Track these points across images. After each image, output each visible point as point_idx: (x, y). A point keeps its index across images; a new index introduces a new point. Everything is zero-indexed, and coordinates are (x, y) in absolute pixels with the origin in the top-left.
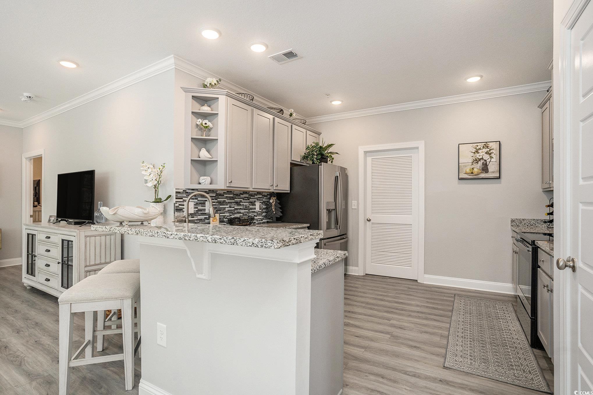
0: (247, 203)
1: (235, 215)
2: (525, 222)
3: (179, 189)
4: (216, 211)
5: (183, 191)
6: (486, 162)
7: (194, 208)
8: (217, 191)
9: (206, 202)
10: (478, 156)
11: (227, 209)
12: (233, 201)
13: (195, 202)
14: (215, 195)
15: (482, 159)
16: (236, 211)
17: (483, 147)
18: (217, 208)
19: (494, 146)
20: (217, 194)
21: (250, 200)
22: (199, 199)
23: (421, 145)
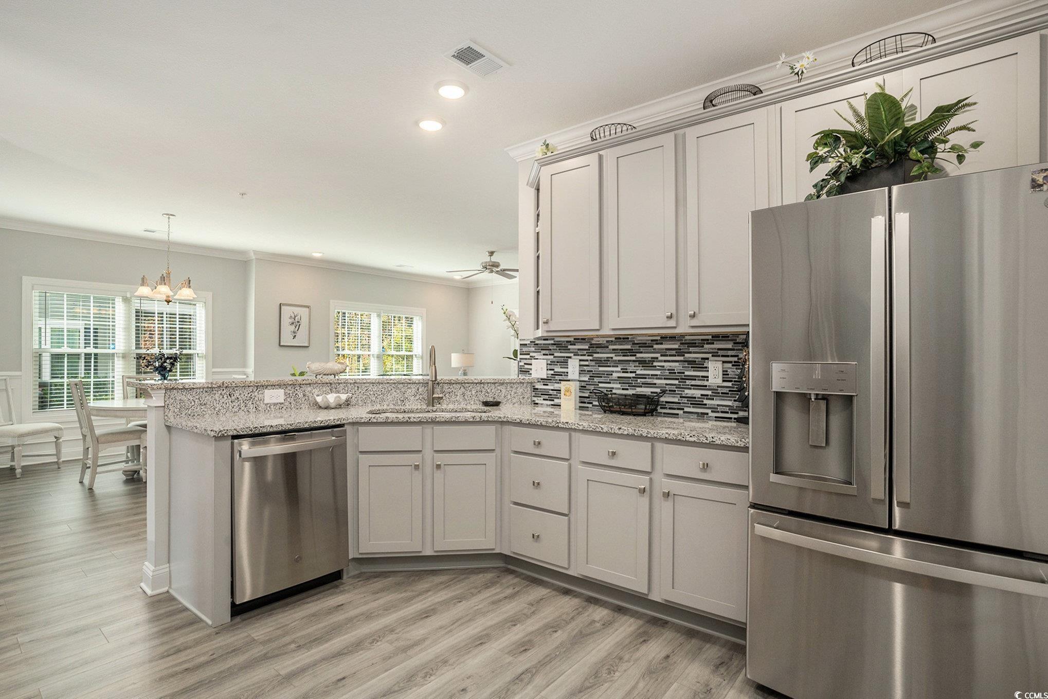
0: (677, 364)
1: (639, 389)
4: (590, 376)
5: (531, 342)
7: (547, 370)
8: (592, 339)
9: (569, 360)
11: (615, 375)
12: (633, 358)
13: (549, 359)
14: (587, 347)
16: (639, 380)
18: (592, 371)
20: (592, 346)
21: (686, 355)
22: (556, 354)
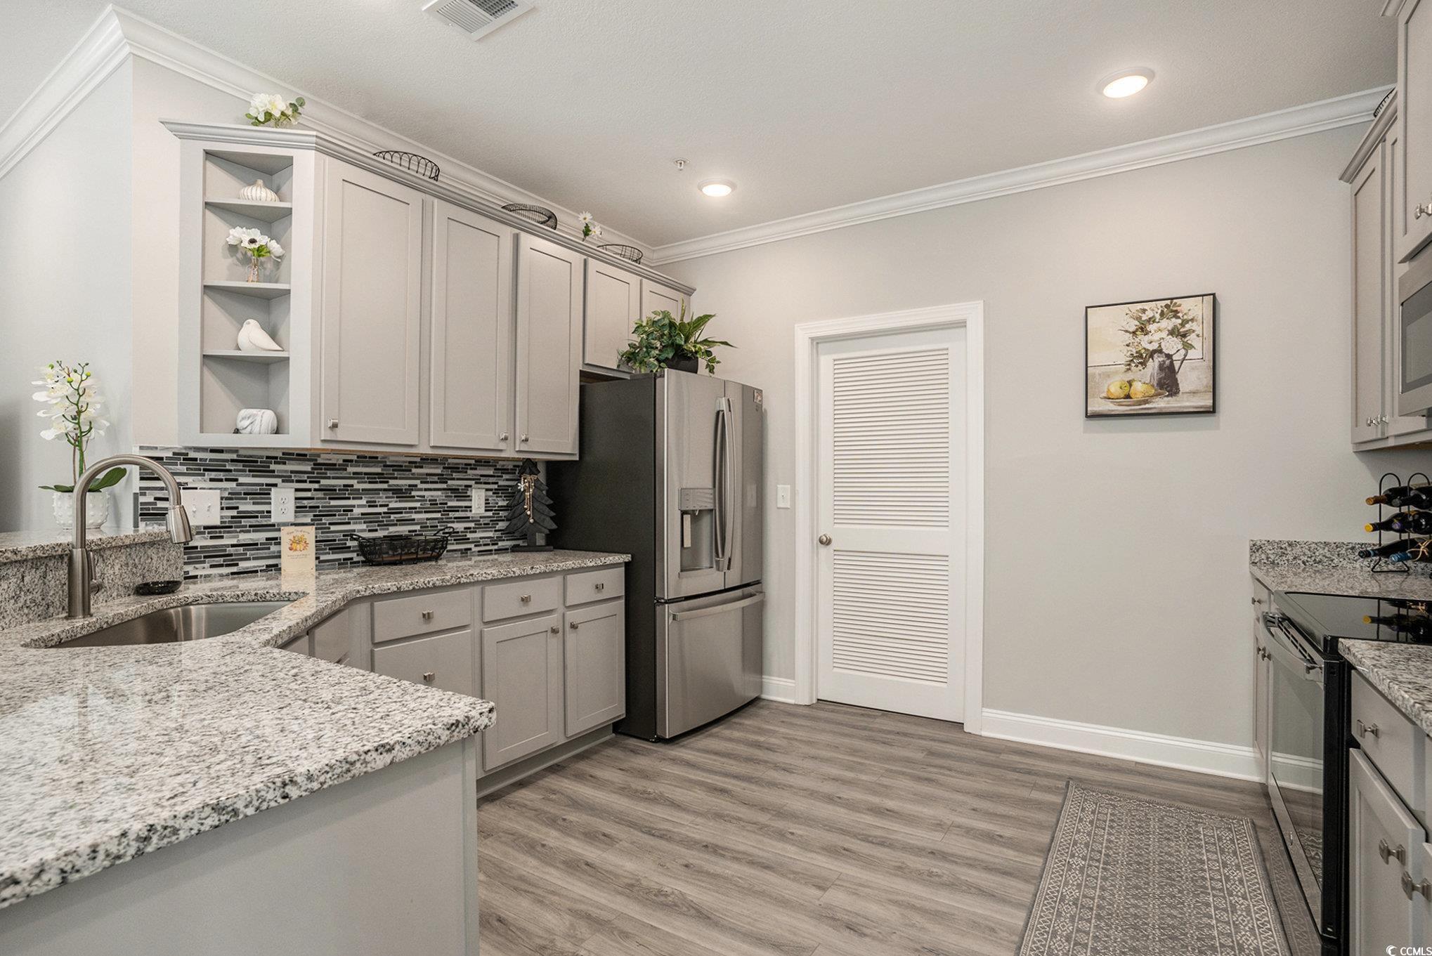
0: (439, 493)
1: (392, 529)
2: (1297, 551)
3: (156, 448)
4: (315, 516)
5: (174, 454)
6: (1172, 363)
7: (222, 509)
8: (319, 456)
9: (273, 489)
10: (1146, 343)
11: (357, 511)
12: (385, 486)
13: (225, 489)
14: (309, 469)
15: (1160, 351)
16: (393, 517)
17: (1162, 314)
18: (318, 507)
19: (1197, 310)
20: (317, 465)
21: (449, 482)
22: (241, 480)
23: (973, 312)
